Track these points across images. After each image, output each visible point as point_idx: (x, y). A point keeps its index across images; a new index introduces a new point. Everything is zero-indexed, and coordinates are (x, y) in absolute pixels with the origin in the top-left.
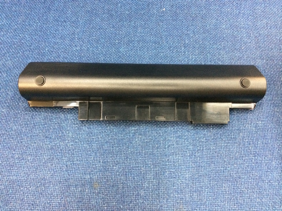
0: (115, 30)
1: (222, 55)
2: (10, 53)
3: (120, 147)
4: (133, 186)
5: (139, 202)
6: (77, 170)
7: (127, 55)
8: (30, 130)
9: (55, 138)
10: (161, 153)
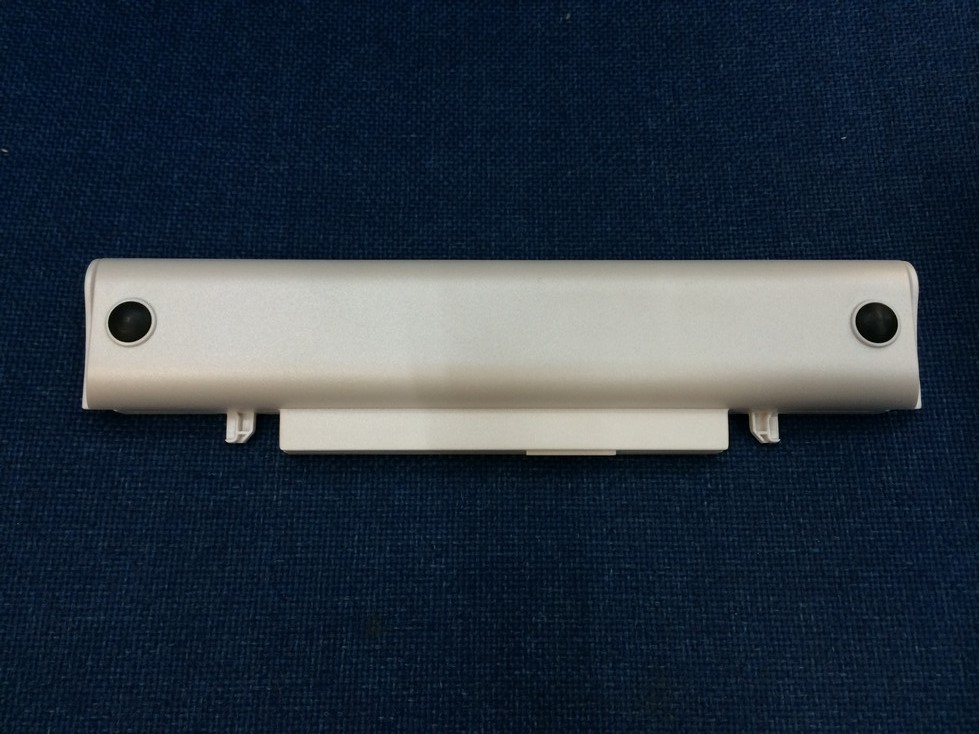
0: (404, 97)
1: (773, 167)
2: (51, 196)
3: (446, 497)
4: (497, 623)
5: (521, 675)
6: (308, 581)
7: (450, 182)
8: (141, 455)
9: (228, 477)
10: (586, 508)
